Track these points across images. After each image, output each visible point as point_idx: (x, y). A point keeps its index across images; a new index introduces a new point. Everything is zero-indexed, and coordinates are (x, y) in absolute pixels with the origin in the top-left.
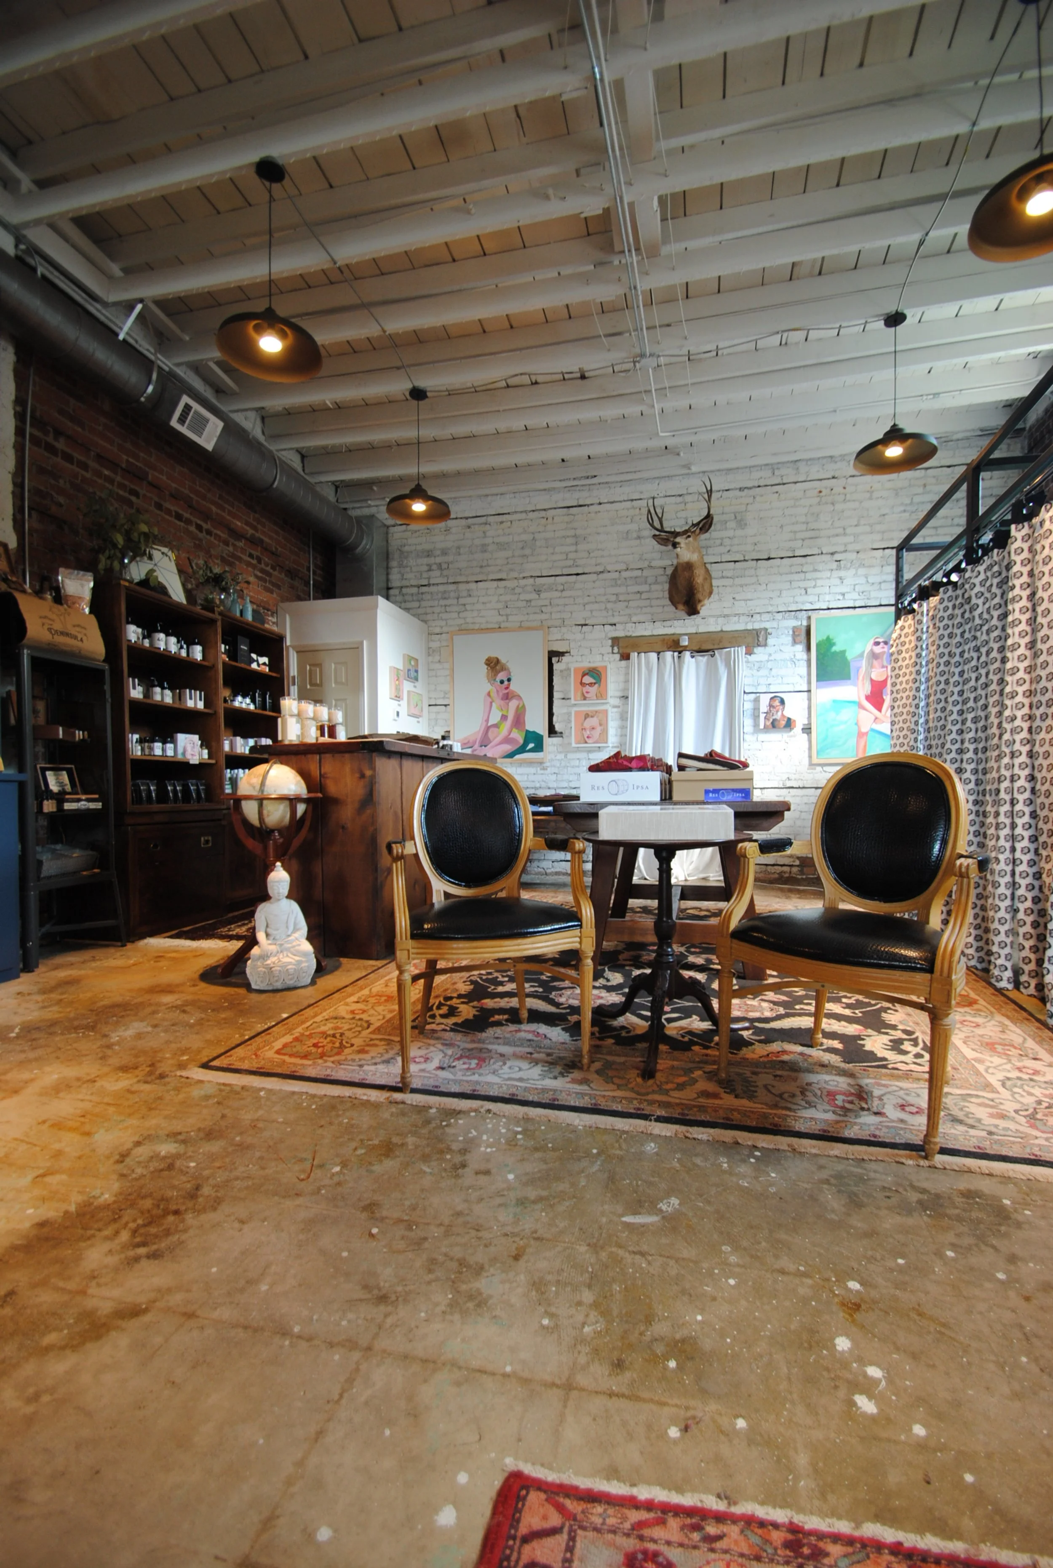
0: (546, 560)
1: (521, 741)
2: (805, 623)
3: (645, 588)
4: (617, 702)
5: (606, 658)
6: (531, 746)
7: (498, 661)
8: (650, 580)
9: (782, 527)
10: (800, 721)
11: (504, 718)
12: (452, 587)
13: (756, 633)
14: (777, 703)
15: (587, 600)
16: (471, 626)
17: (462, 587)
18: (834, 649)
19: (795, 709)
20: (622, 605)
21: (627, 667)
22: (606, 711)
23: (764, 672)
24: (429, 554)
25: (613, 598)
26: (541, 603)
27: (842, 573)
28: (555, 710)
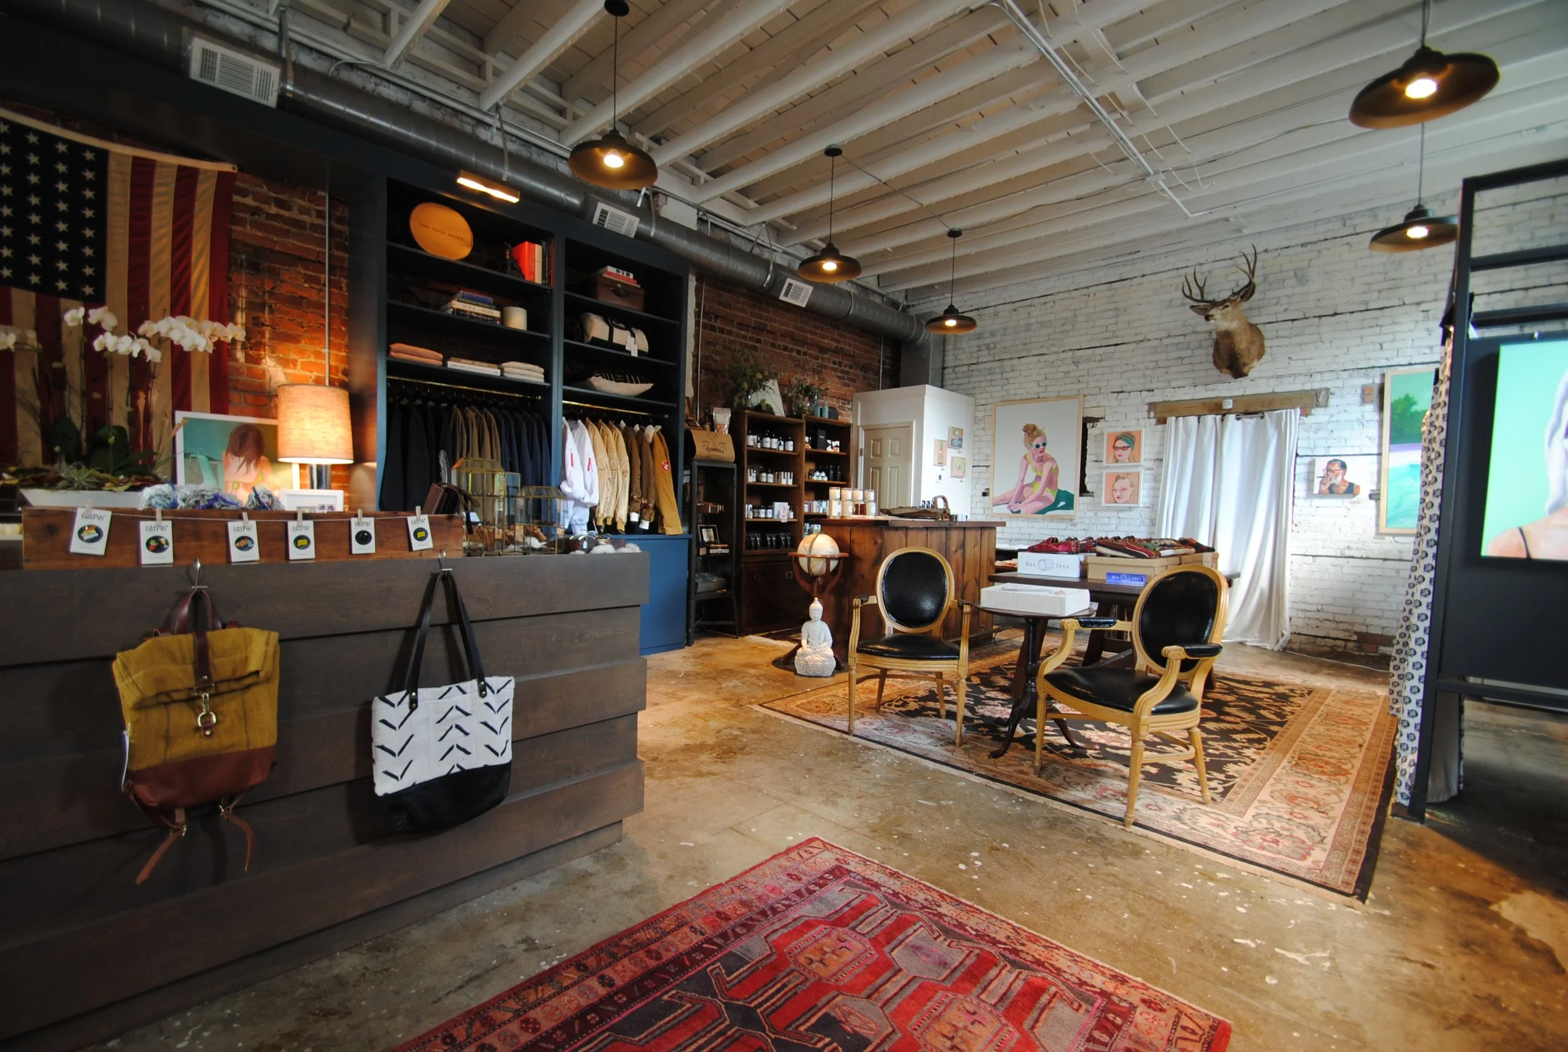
0: (1086, 334)
1: (1053, 499)
2: (1378, 381)
3: (1188, 353)
4: (1151, 464)
5: (1142, 422)
6: (1062, 504)
7: (1035, 428)
8: (1192, 346)
9: (1353, 279)
10: (1366, 487)
11: (1038, 478)
12: (997, 364)
13: (1316, 393)
14: (1337, 467)
15: (1125, 368)
16: (1013, 397)
17: (1006, 363)
18: (1414, 408)
19: (1361, 473)
20: (1162, 371)
21: (1163, 431)
22: (1138, 474)
23: (1321, 434)
24: (979, 336)
25: (1153, 365)
26: (1079, 373)
28: (1087, 471)
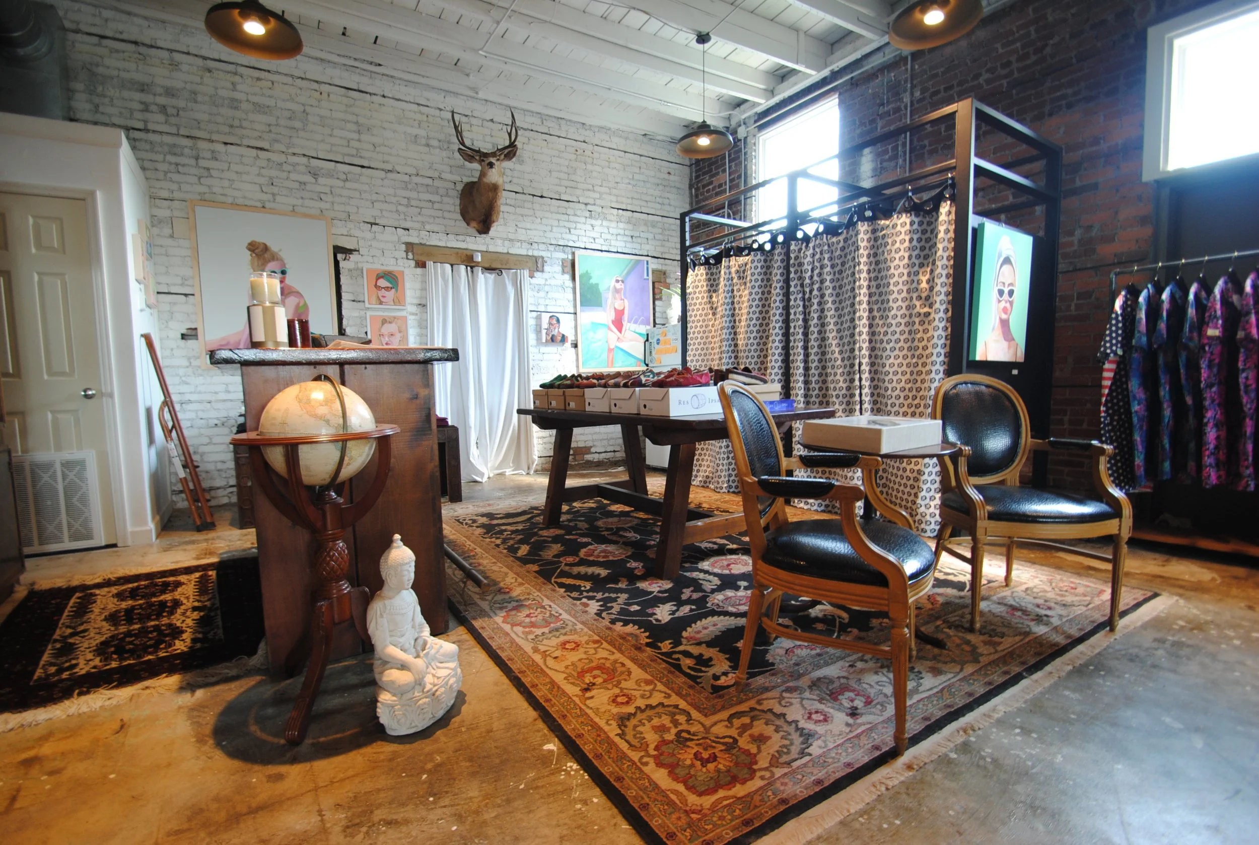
0: (323, 141)
2: (570, 257)
3: (437, 198)
4: (413, 309)
5: (400, 262)
7: (266, 248)
8: (442, 191)
9: (550, 171)
10: (571, 338)
12: (186, 142)
13: (536, 259)
14: (554, 321)
15: (374, 197)
16: (221, 199)
17: (202, 145)
18: (592, 281)
20: (415, 210)
21: (424, 275)
22: (405, 319)
23: (542, 294)
24: (143, 88)
25: (405, 201)
26: (319, 189)
27: (593, 222)
28: (344, 312)
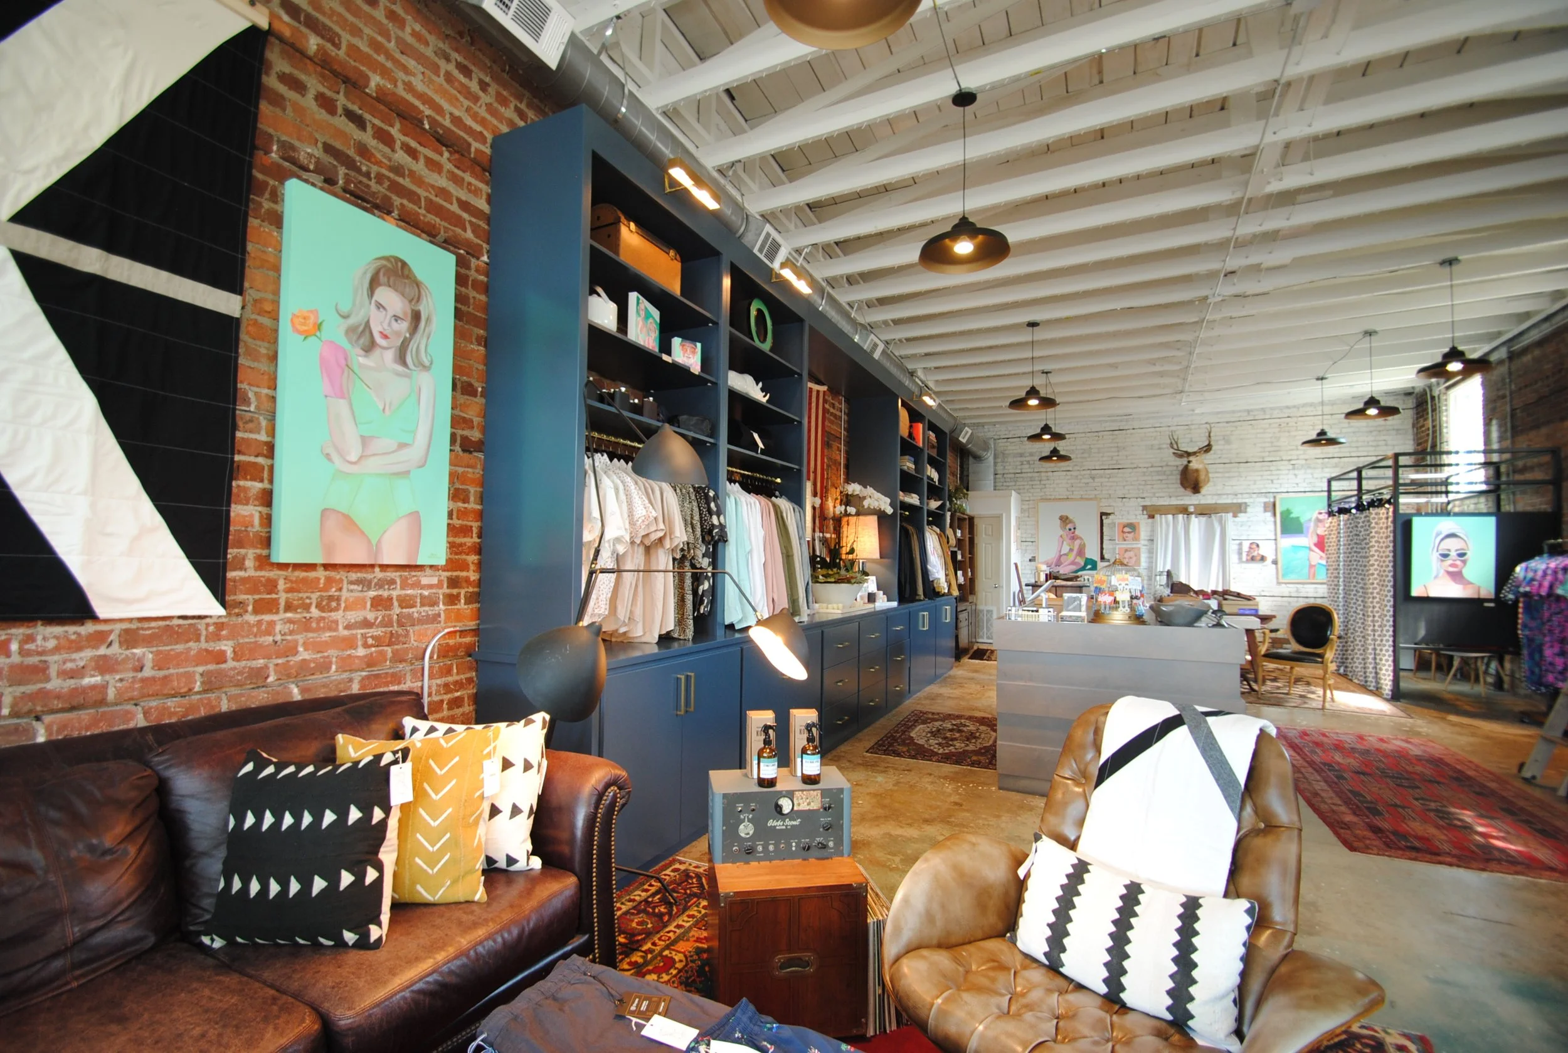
0: (1098, 460)
1: (1083, 564)
2: (1272, 500)
3: (1165, 477)
4: (1146, 543)
5: (1138, 517)
6: (1089, 567)
7: (1067, 518)
8: (1168, 473)
9: (1255, 444)
10: (1270, 557)
11: (1071, 550)
12: (1036, 474)
13: (1239, 505)
14: (1254, 546)
15: (1125, 483)
16: (1049, 497)
17: (1043, 474)
18: (1292, 516)
19: (1267, 549)
20: (1149, 487)
21: (1153, 523)
22: (1139, 549)
23: (1244, 528)
24: (1021, 455)
25: (1143, 483)
26: (1095, 484)
27: (1296, 472)
28: (1104, 546)
